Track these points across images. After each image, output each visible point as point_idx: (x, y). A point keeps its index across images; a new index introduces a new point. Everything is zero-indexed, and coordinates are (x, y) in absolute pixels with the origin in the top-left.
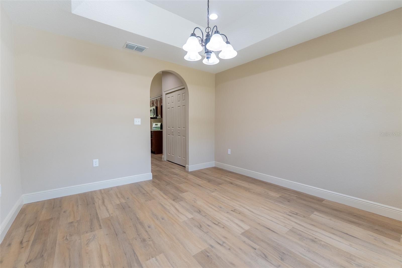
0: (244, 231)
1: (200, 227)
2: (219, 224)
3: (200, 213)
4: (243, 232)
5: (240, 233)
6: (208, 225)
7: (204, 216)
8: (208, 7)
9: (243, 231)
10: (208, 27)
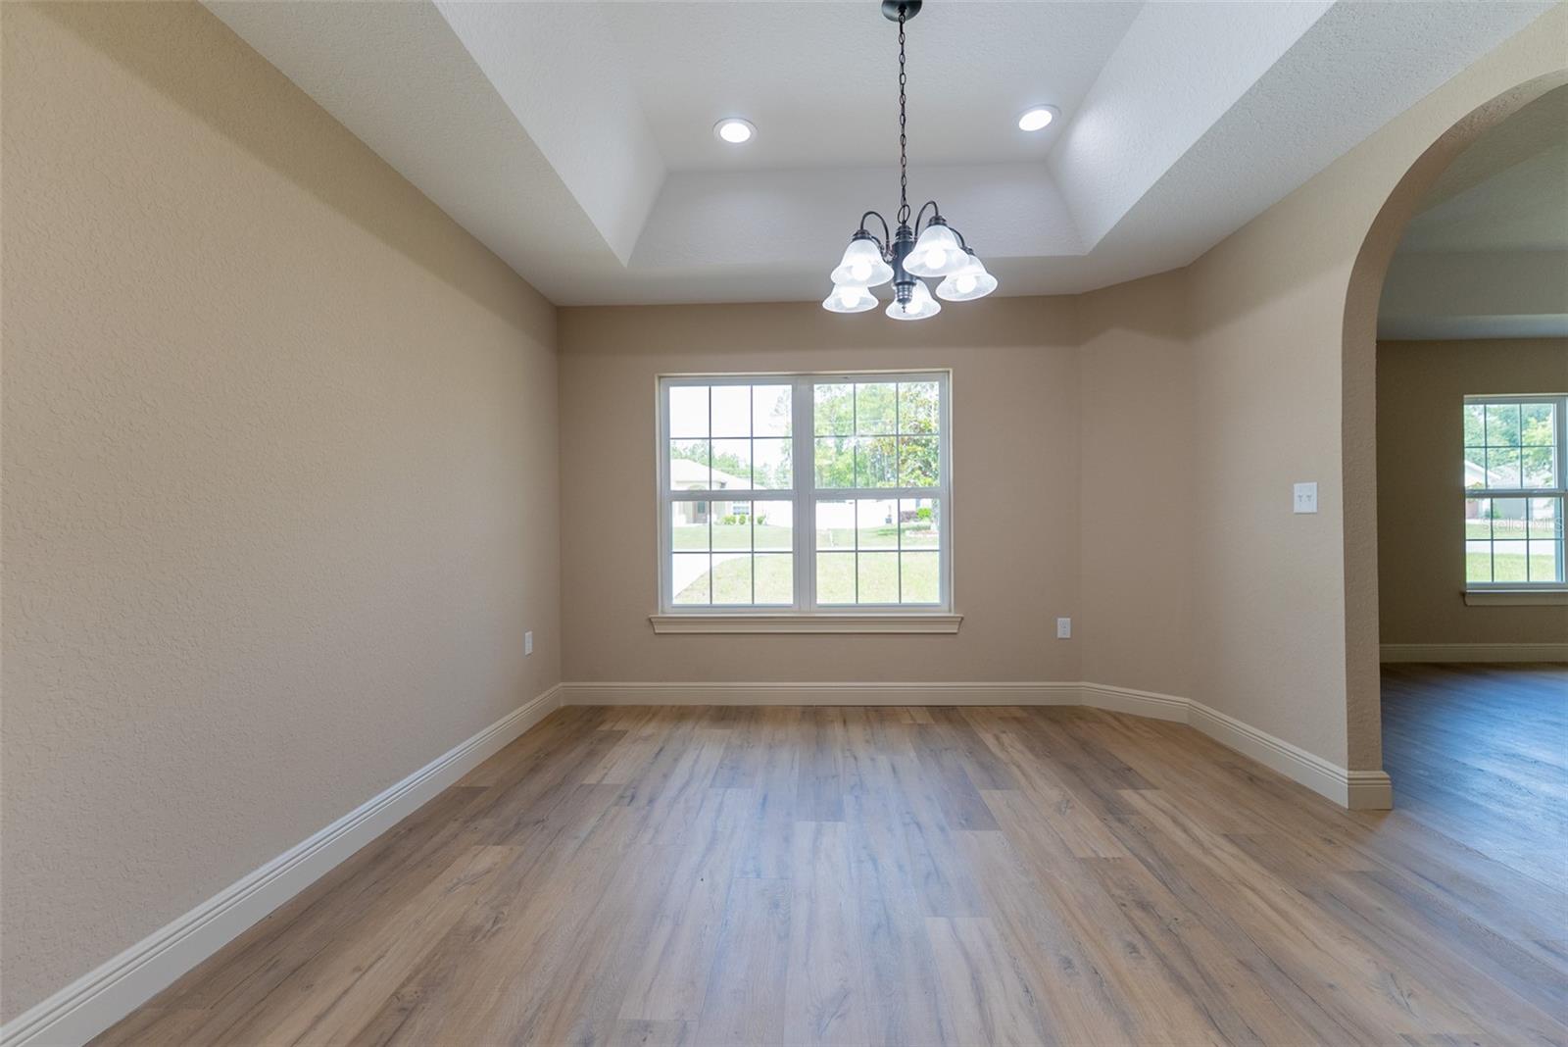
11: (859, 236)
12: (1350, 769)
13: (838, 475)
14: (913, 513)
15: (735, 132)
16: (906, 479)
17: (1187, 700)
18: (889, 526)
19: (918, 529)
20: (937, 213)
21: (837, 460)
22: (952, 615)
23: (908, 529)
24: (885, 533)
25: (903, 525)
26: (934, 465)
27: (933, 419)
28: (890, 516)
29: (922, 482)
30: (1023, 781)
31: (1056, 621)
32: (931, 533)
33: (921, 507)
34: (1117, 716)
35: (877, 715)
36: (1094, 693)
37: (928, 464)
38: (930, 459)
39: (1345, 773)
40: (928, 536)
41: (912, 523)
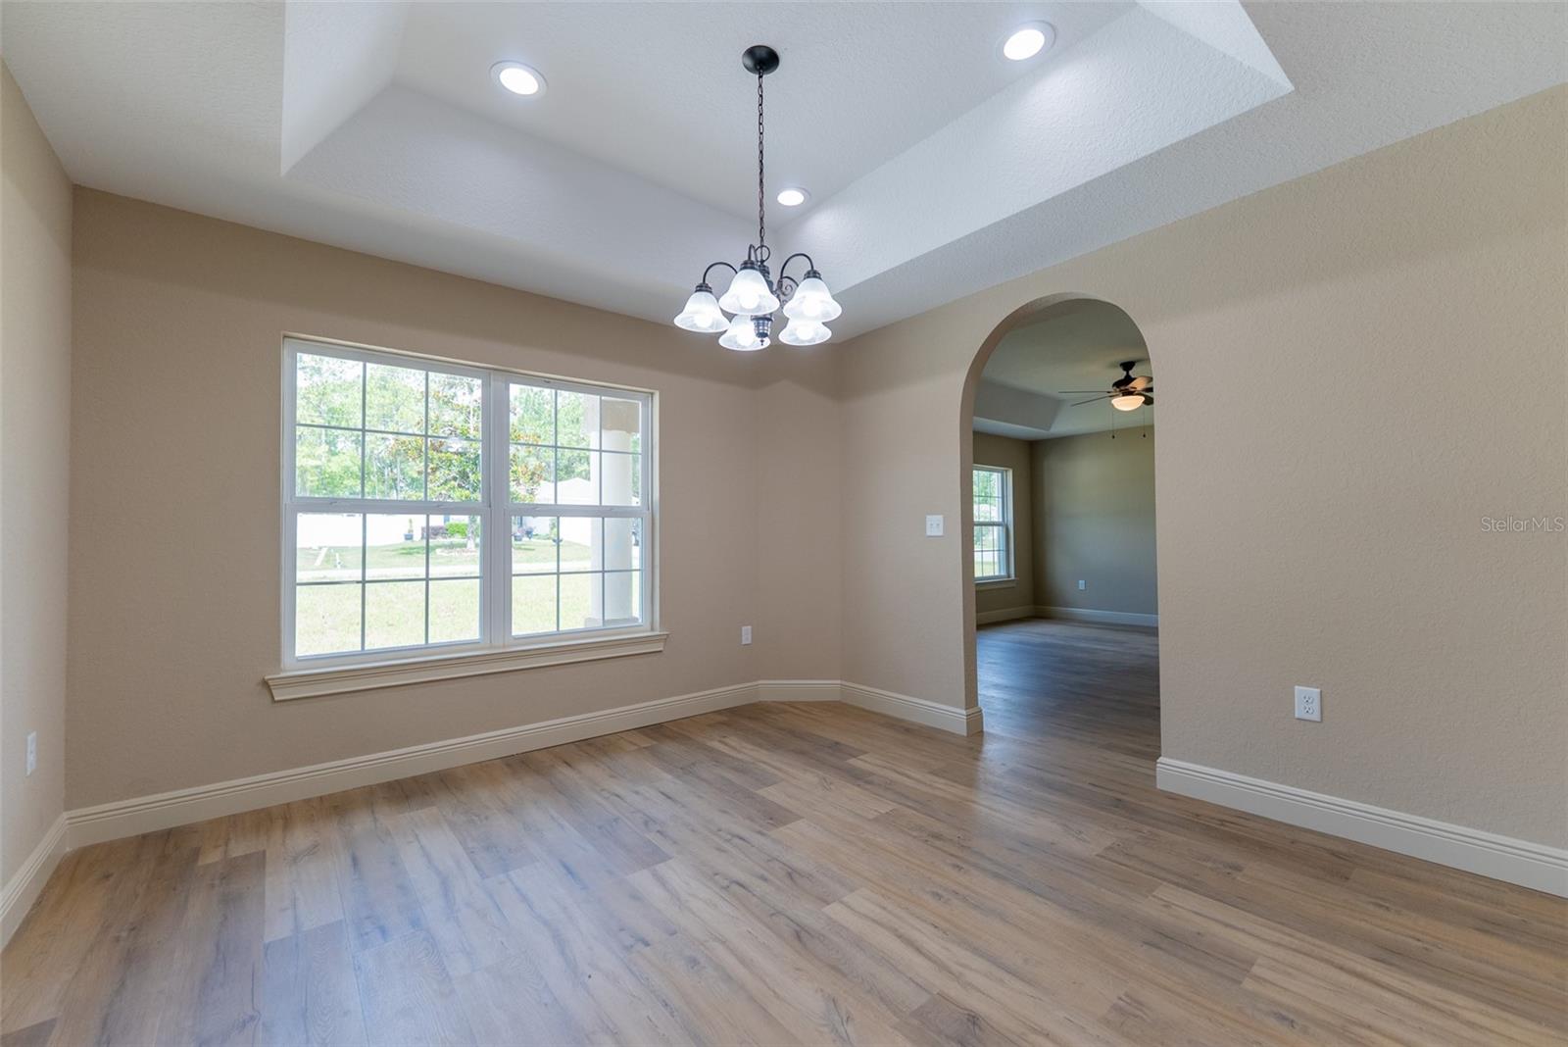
0: (657, 867)
1: (792, 874)
2: (726, 883)
3: (798, 929)
4: (662, 865)
5: (670, 862)
6: (765, 880)
7: (779, 912)
8: (761, 200)
9: (661, 868)
10: (762, 246)
11: (749, 265)
12: (966, 709)
13: (328, 480)
14: (441, 528)
15: (519, 81)
16: (436, 492)
17: (839, 682)
18: (409, 544)
19: (452, 546)
20: (812, 267)
21: (329, 461)
22: (657, 633)
23: (440, 547)
24: (409, 552)
25: (432, 542)
26: (472, 477)
27: (471, 426)
28: (411, 531)
29: (458, 494)
30: (780, 774)
31: (741, 630)
32: (467, 552)
33: (451, 521)
34: (791, 704)
35: (595, 747)
36: (771, 688)
37: (464, 475)
38: (468, 470)
39: (964, 712)
40: (465, 554)
41: (440, 540)
